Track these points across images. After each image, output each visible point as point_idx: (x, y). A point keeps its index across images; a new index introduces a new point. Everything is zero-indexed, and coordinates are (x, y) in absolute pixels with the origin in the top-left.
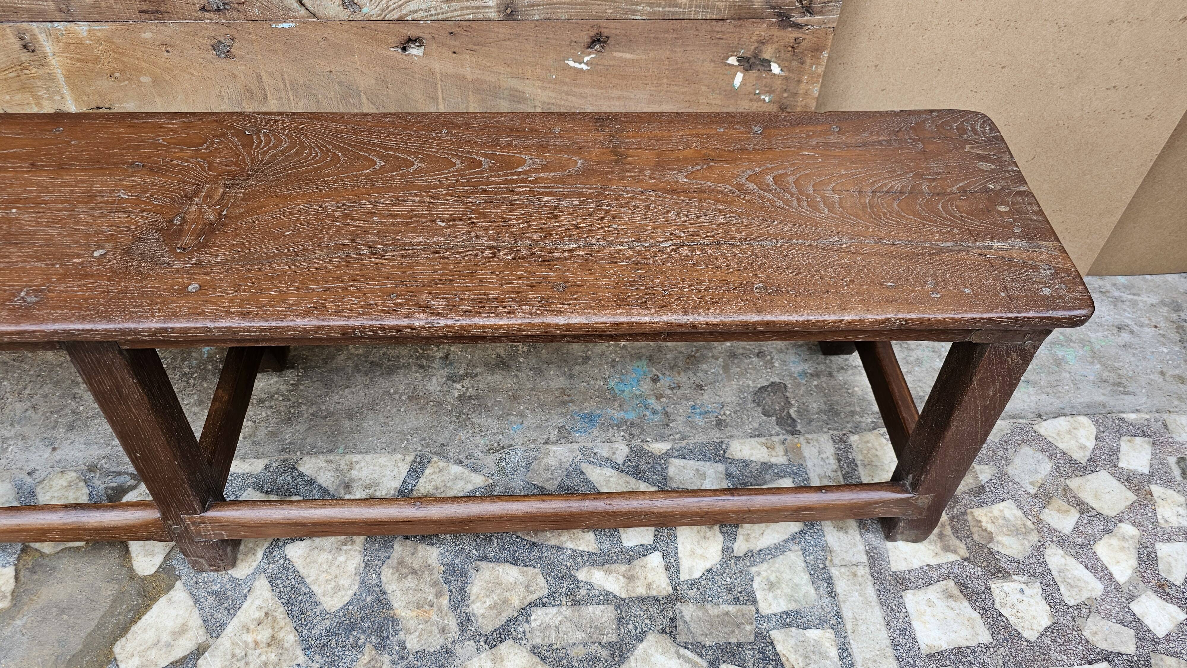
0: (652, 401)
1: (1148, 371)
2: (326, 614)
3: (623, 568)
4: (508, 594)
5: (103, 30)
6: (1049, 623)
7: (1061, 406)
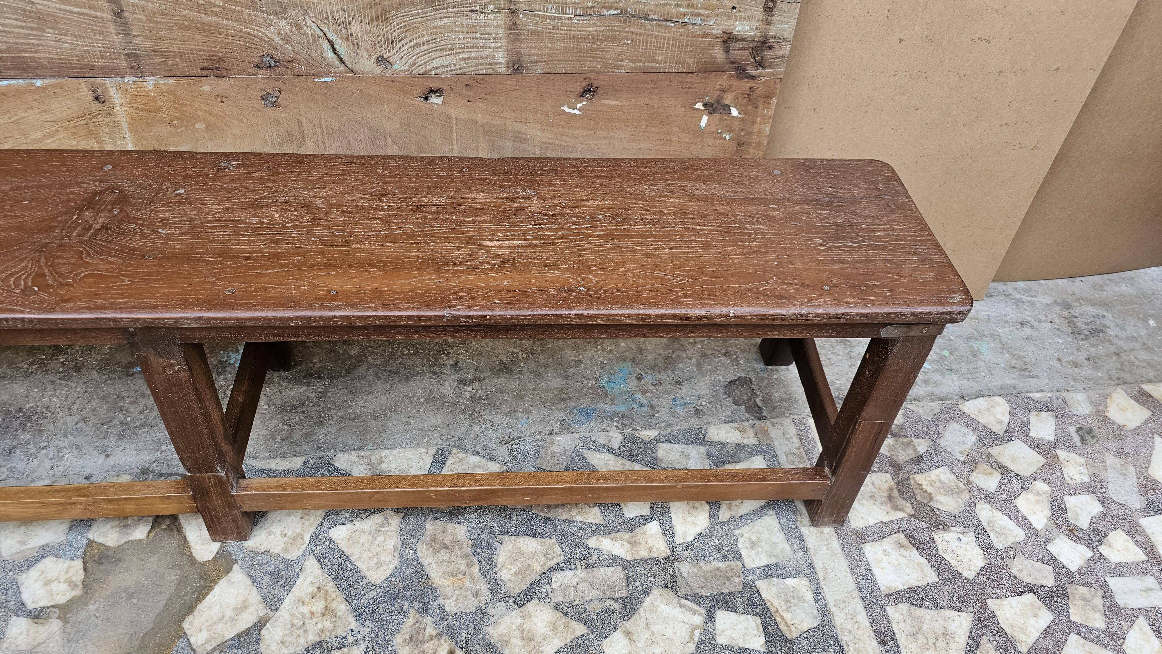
0: (638, 396)
1: (1048, 358)
2: (372, 586)
3: (627, 535)
4: (530, 561)
5: (168, 84)
6: (983, 564)
7: (980, 389)
